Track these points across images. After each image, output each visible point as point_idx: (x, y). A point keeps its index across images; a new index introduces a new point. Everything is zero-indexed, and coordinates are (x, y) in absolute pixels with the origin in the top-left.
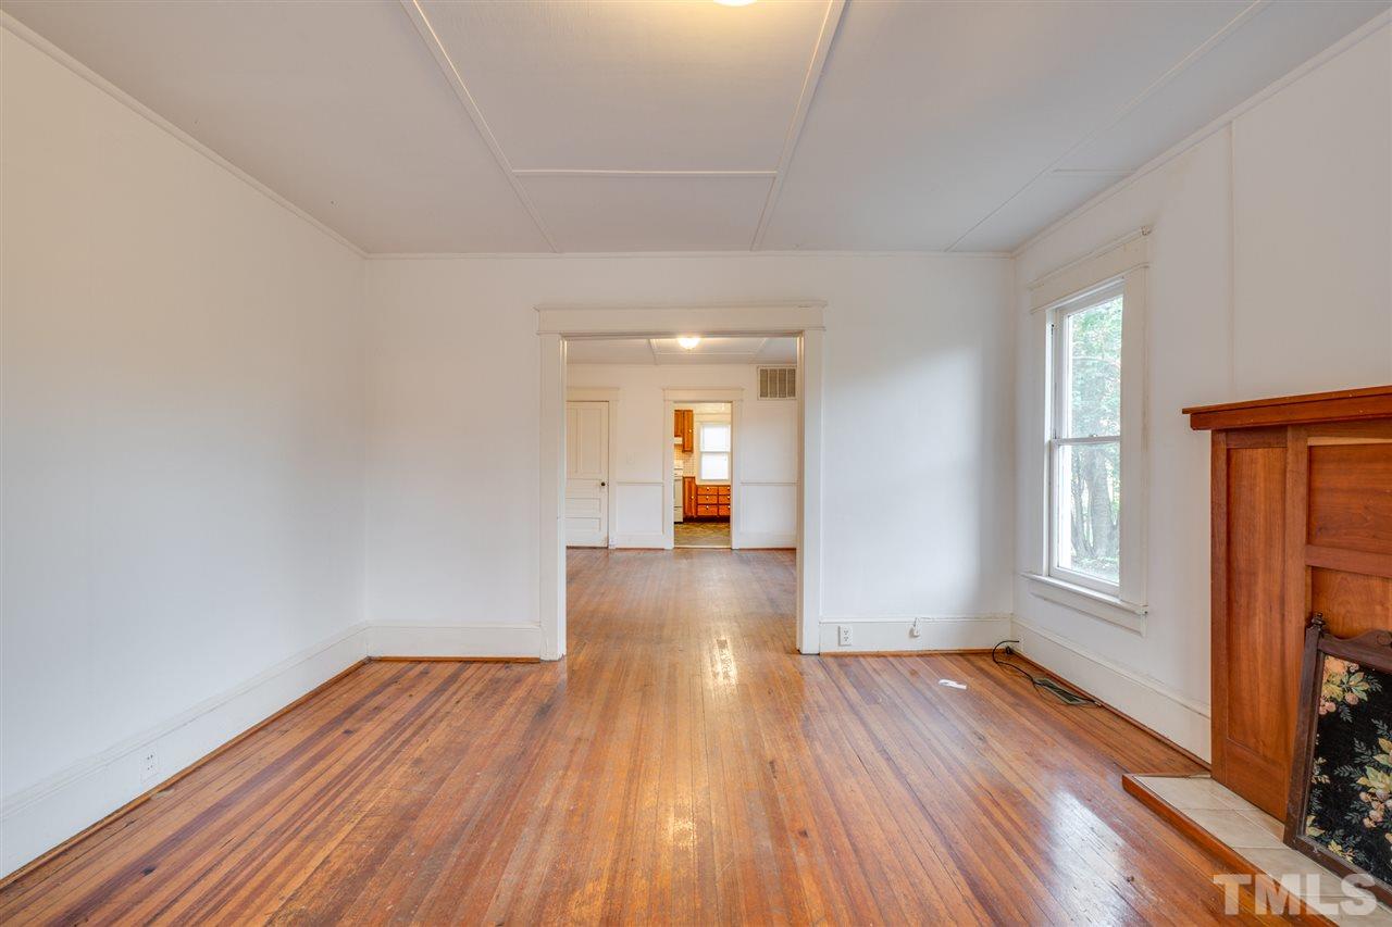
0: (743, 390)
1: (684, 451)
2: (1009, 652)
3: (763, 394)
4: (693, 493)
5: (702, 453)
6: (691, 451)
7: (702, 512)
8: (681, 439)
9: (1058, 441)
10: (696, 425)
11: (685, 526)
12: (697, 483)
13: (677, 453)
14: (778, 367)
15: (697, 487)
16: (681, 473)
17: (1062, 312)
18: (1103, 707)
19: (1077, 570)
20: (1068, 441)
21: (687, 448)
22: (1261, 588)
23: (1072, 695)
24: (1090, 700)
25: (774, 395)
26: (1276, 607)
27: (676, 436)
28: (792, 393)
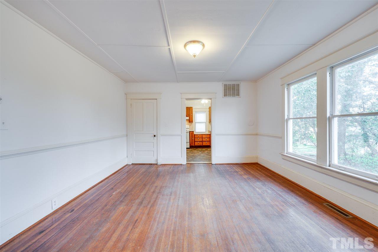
0: (216, 94)
1: (190, 122)
3: (225, 95)
4: (193, 137)
5: (196, 123)
6: (192, 122)
7: (196, 144)
8: (188, 117)
10: (194, 113)
11: (191, 150)
12: (195, 133)
13: (187, 123)
14: (232, 83)
15: (195, 135)
16: (188, 130)
21: (190, 121)
25: (230, 95)
27: (186, 116)
28: (238, 94)
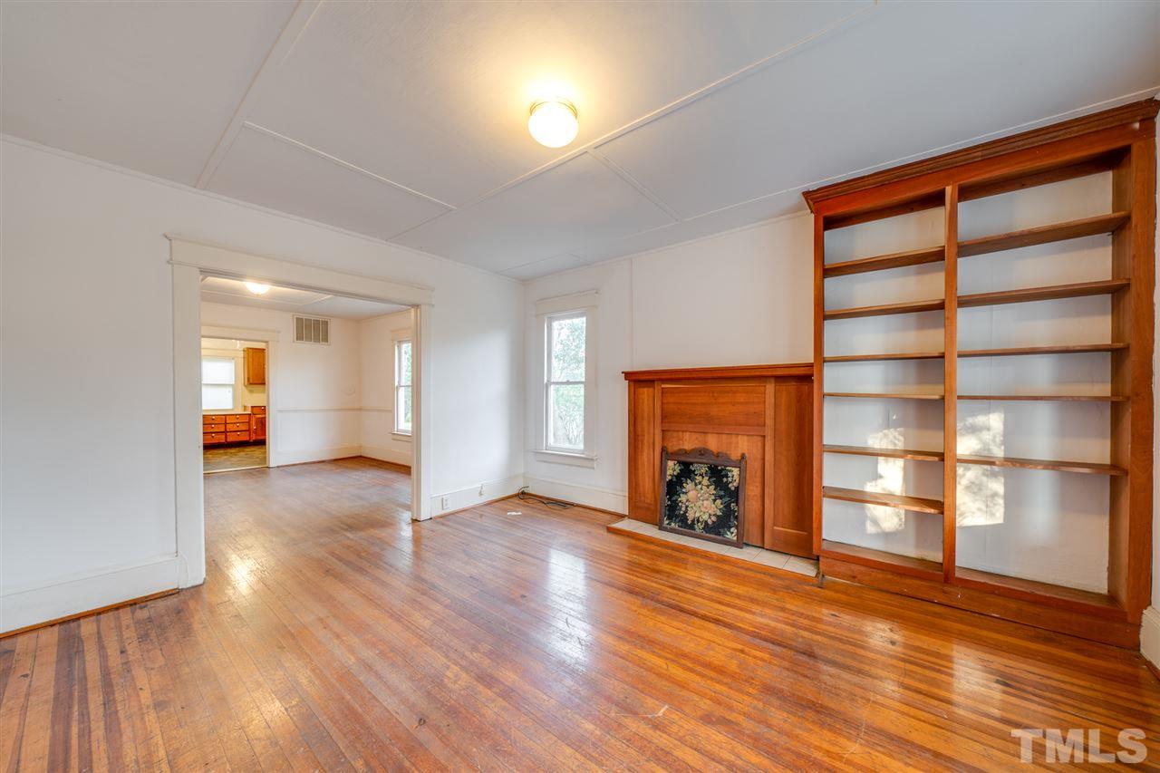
0: (279, 332)
2: (523, 493)
3: (299, 337)
9: (550, 383)
14: (313, 318)
17: (551, 320)
18: (578, 506)
19: (558, 445)
20: (554, 383)
22: (647, 439)
23: (564, 505)
24: (572, 505)
25: (309, 339)
26: (651, 446)
28: (326, 339)
